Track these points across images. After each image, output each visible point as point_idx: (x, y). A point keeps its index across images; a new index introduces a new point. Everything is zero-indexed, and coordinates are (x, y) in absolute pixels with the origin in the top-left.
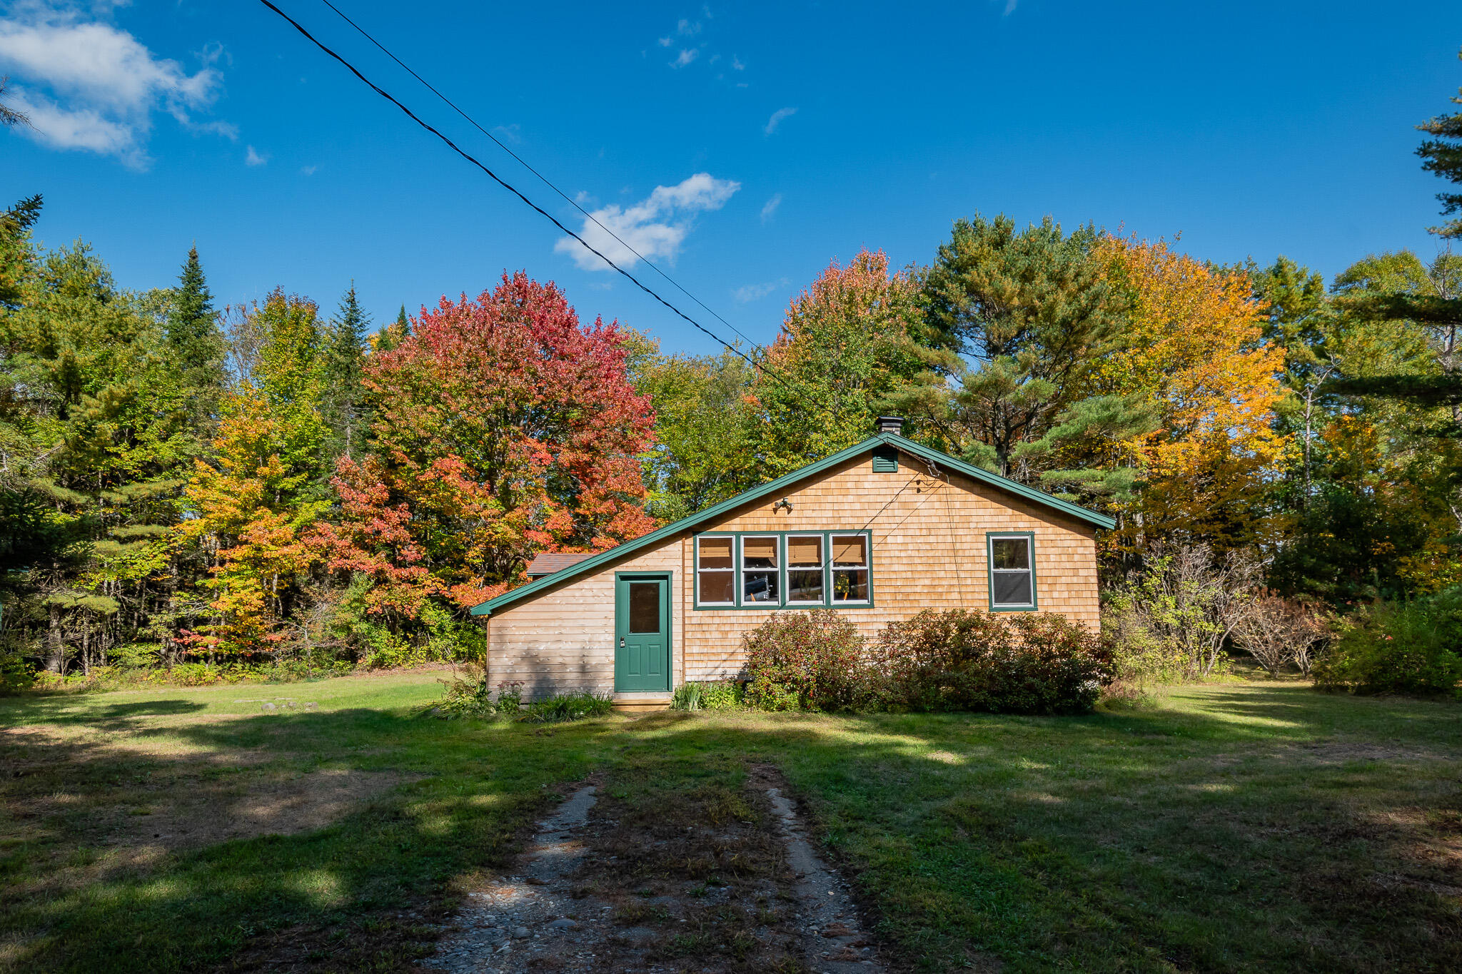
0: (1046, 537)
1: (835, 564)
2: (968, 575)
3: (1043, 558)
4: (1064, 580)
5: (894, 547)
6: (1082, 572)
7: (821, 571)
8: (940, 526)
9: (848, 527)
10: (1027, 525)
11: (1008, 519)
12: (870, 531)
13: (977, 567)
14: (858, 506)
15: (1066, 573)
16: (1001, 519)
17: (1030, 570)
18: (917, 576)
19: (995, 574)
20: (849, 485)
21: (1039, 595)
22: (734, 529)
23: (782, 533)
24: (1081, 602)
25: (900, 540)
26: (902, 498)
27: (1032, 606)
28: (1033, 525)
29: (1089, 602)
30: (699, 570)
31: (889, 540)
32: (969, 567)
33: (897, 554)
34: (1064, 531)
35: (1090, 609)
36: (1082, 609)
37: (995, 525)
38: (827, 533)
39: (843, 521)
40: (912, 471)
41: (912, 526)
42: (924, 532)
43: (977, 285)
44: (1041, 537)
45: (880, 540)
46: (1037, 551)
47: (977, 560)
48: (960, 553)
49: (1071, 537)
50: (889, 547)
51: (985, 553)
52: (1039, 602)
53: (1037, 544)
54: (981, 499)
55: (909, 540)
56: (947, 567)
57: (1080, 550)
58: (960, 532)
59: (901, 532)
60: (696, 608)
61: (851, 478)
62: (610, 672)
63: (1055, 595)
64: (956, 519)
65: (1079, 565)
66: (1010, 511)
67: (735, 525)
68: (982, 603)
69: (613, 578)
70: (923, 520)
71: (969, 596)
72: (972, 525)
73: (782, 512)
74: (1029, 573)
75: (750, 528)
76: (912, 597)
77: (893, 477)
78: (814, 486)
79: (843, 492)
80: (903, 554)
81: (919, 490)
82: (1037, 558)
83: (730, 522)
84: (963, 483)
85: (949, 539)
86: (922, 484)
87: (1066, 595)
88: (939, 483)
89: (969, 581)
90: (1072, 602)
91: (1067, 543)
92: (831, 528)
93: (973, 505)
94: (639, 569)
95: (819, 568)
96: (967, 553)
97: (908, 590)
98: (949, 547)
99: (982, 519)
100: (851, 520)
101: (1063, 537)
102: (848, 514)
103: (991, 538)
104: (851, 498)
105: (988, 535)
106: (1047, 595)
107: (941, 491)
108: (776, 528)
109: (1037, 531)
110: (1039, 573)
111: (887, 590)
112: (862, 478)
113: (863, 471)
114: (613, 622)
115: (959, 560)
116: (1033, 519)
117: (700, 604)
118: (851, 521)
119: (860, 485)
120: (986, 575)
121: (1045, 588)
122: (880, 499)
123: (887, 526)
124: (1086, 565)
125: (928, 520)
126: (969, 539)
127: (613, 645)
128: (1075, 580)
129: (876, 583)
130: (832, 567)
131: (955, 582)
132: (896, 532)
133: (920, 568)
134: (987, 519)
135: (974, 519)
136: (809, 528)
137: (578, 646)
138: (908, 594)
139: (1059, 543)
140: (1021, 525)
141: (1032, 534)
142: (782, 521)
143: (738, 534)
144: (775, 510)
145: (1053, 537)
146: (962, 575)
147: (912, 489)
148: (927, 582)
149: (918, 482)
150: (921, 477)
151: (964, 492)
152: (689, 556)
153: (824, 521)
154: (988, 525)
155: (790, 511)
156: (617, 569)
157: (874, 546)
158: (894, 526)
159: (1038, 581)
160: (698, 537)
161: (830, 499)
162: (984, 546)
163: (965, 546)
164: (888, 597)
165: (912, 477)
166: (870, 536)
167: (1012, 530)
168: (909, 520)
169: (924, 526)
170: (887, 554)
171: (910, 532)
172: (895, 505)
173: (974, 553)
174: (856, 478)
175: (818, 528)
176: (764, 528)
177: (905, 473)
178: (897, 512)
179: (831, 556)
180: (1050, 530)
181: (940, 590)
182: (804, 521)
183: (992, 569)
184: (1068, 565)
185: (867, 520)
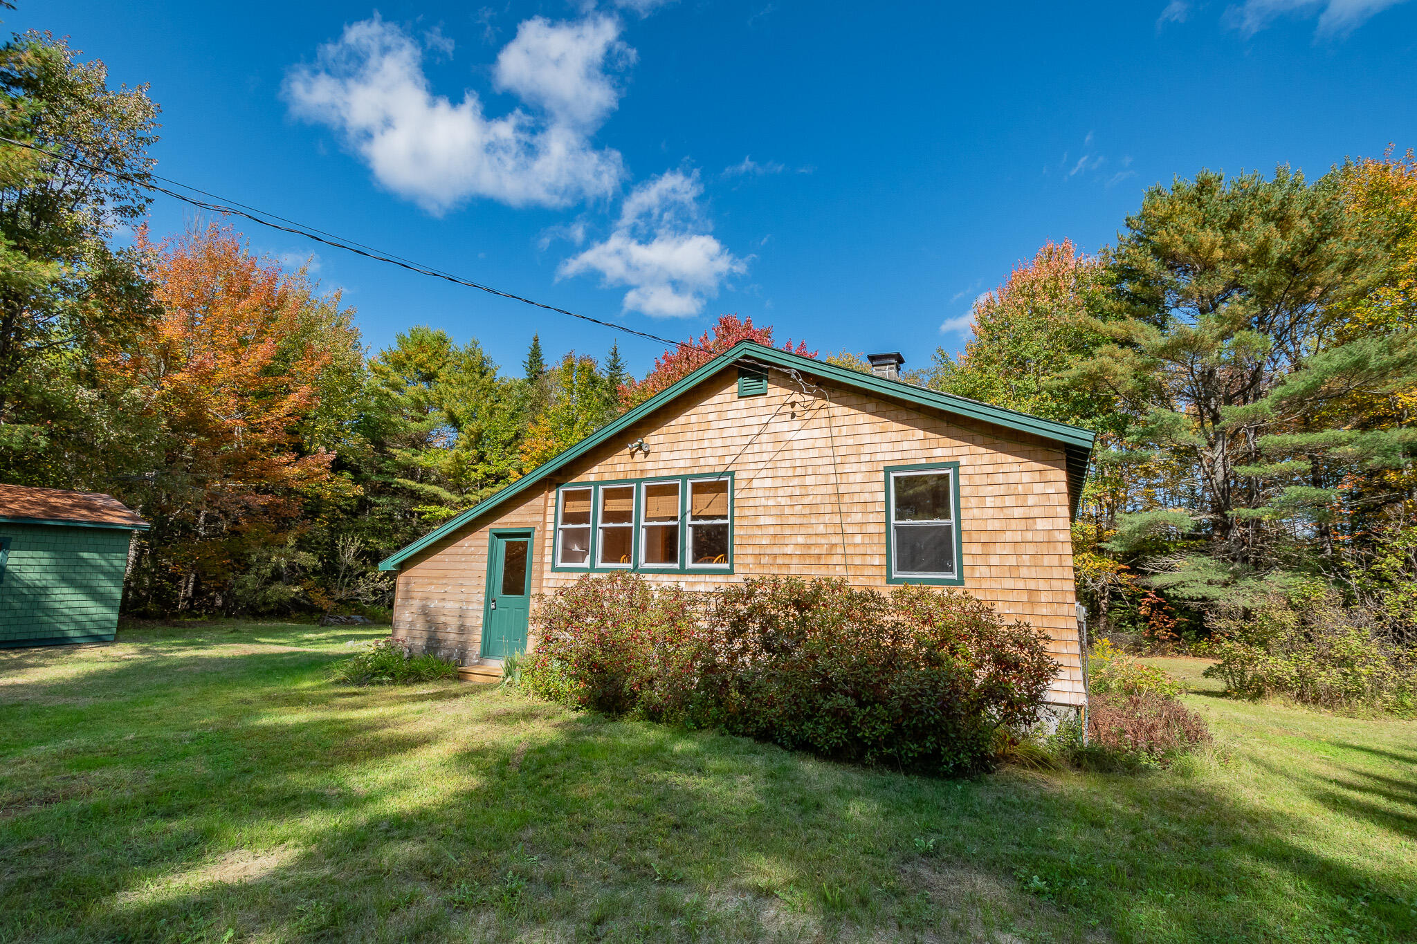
0: (978, 469)
1: (694, 518)
2: (856, 529)
3: (974, 502)
4: (1009, 536)
5: (760, 493)
6: (1040, 524)
7: (677, 526)
8: (819, 462)
9: (707, 470)
10: (947, 452)
11: (917, 445)
12: (732, 474)
13: (871, 518)
14: (719, 443)
15: (1013, 525)
16: (906, 445)
17: (953, 520)
18: (787, 531)
19: (897, 528)
20: (712, 417)
21: (966, 560)
22: (592, 478)
23: (638, 481)
24: (1041, 573)
25: (768, 483)
26: (771, 428)
27: (955, 577)
28: (955, 451)
29: (1057, 573)
30: (560, 526)
31: (756, 483)
32: (858, 518)
33: (764, 502)
34: (1010, 458)
35: (1057, 585)
36: (1042, 585)
37: (898, 456)
38: (684, 478)
39: (702, 462)
40: (785, 391)
41: (783, 464)
42: (799, 471)
43: (1168, 246)
44: (970, 470)
45: (743, 484)
46: (964, 492)
47: (870, 508)
48: (847, 499)
49: (1023, 467)
50: (754, 494)
51: (882, 497)
52: (966, 572)
53: (962, 481)
54: (876, 419)
55: (778, 483)
56: (827, 519)
57: (1038, 488)
58: (847, 468)
59: (770, 473)
60: (554, 569)
61: (711, 408)
62: (478, 636)
63: (994, 560)
64: (842, 451)
65: (1035, 512)
66: (920, 434)
67: (593, 474)
68: (877, 572)
69: (488, 535)
70: (797, 454)
71: (858, 561)
72: (867, 458)
73: (639, 456)
74: (949, 528)
75: (607, 477)
76: (779, 561)
77: (761, 401)
78: (673, 423)
79: (703, 426)
80: (771, 502)
81: (793, 415)
82: (963, 503)
83: (588, 471)
84: (854, 401)
85: (832, 479)
86: (797, 407)
87: (1013, 561)
88: (820, 402)
89: (858, 539)
90: (1024, 572)
91: (1014, 478)
92: (689, 472)
93: (866, 429)
94: (509, 526)
95: (675, 523)
96: (856, 498)
97: (776, 550)
98: (830, 490)
99: (878, 448)
100: (712, 461)
101: (1006, 468)
102: (708, 452)
103: (892, 475)
104: (710, 434)
105: (887, 470)
106: (979, 561)
107: (823, 413)
108: (632, 476)
109: (963, 461)
110: (965, 526)
111: (749, 550)
112: (725, 407)
113: (728, 397)
114: (484, 582)
115: (844, 508)
116: (957, 443)
117: (560, 564)
118: (711, 463)
119: (723, 415)
120: (883, 529)
121: (976, 549)
122: (745, 431)
123: (752, 466)
124: (1051, 512)
125: (804, 454)
126: (859, 478)
127: (482, 607)
128: (1029, 536)
129: (737, 541)
130: (689, 521)
131: (836, 540)
132: (763, 473)
133: (792, 520)
134: (885, 447)
135: (867, 449)
136: (665, 473)
137: (457, 605)
138: (775, 556)
139: (1000, 478)
140: (938, 452)
141: (956, 466)
142: (639, 467)
143: (597, 484)
144: (632, 454)
145: (990, 469)
146: (849, 529)
147: (787, 413)
148: (800, 540)
149: (793, 404)
150: (797, 397)
151: (853, 411)
152: (551, 510)
153: (682, 464)
154: (888, 456)
155: (647, 454)
156: (491, 526)
157: (736, 492)
158: (761, 465)
159: (965, 538)
160: (561, 490)
161: (689, 436)
162: (881, 487)
163: (856, 488)
164: (750, 560)
165: (785, 398)
166: (733, 480)
167: (923, 461)
168: (780, 456)
169: (798, 463)
170: (751, 503)
171: (781, 473)
172: (764, 438)
173: (867, 497)
174: (719, 408)
175: (673, 473)
176: (621, 476)
177: (777, 392)
178: (764, 448)
179: (689, 507)
180: (986, 459)
181: (817, 551)
182: (661, 465)
183: (893, 520)
184: (1018, 512)
185: (728, 460)
